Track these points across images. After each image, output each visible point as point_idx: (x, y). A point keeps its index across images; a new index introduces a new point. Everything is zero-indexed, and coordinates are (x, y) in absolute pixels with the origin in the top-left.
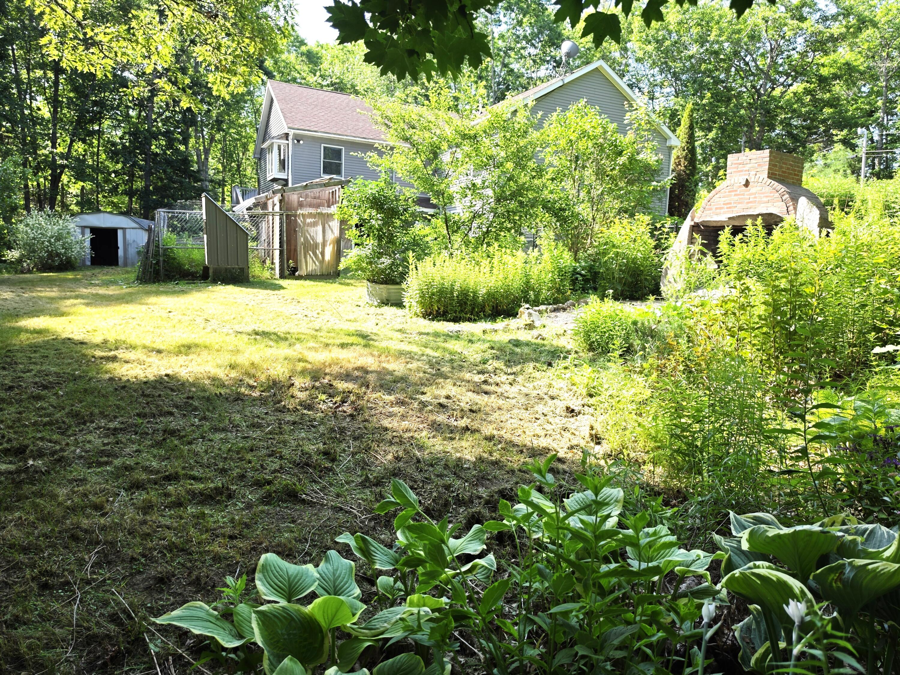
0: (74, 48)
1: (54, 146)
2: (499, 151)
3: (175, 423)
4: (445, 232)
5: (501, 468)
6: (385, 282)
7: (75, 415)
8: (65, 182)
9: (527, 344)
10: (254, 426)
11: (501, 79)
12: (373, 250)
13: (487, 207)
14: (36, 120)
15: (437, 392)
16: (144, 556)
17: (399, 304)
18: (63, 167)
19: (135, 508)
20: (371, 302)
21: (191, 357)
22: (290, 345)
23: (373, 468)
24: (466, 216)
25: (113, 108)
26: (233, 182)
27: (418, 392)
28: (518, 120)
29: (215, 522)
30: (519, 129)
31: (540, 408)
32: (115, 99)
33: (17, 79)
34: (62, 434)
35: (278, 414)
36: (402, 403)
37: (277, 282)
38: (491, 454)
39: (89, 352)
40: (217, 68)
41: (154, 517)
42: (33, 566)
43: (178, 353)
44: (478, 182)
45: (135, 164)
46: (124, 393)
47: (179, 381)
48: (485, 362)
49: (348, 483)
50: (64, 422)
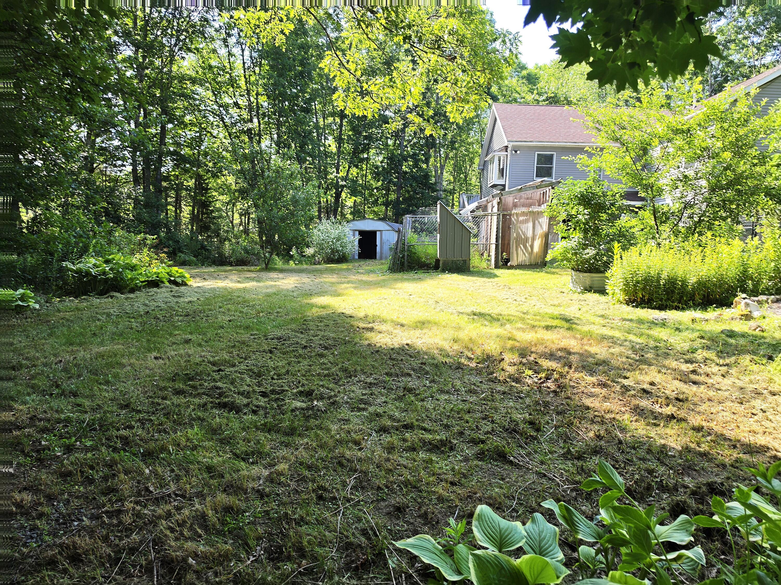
0: (354, 99)
1: (338, 173)
2: (716, 142)
3: (413, 383)
4: (653, 223)
5: (710, 460)
6: (589, 271)
7: (345, 370)
8: (344, 198)
9: (743, 336)
10: (470, 391)
11: (719, 72)
12: (579, 242)
13: (700, 198)
14: (327, 154)
15: (641, 378)
16: (387, 487)
17: (602, 291)
18: (343, 186)
19: (382, 447)
20: (574, 289)
21: (425, 331)
22: (502, 325)
23: (574, 443)
24: (676, 207)
25: (377, 140)
26: (461, 190)
27: (620, 376)
28: (737, 109)
29: (440, 468)
30: (739, 119)
31: (758, 403)
32: (379, 133)
33: (317, 126)
34: (336, 383)
35: (491, 383)
36: (604, 385)
37: (492, 271)
38: (698, 444)
39: (356, 323)
40: (454, 99)
41: (395, 456)
42: (314, 481)
43: (416, 327)
44: (691, 173)
45: (390, 181)
46: (377, 356)
47: (415, 349)
48: (694, 351)
49: (551, 452)
50: (337, 375)
